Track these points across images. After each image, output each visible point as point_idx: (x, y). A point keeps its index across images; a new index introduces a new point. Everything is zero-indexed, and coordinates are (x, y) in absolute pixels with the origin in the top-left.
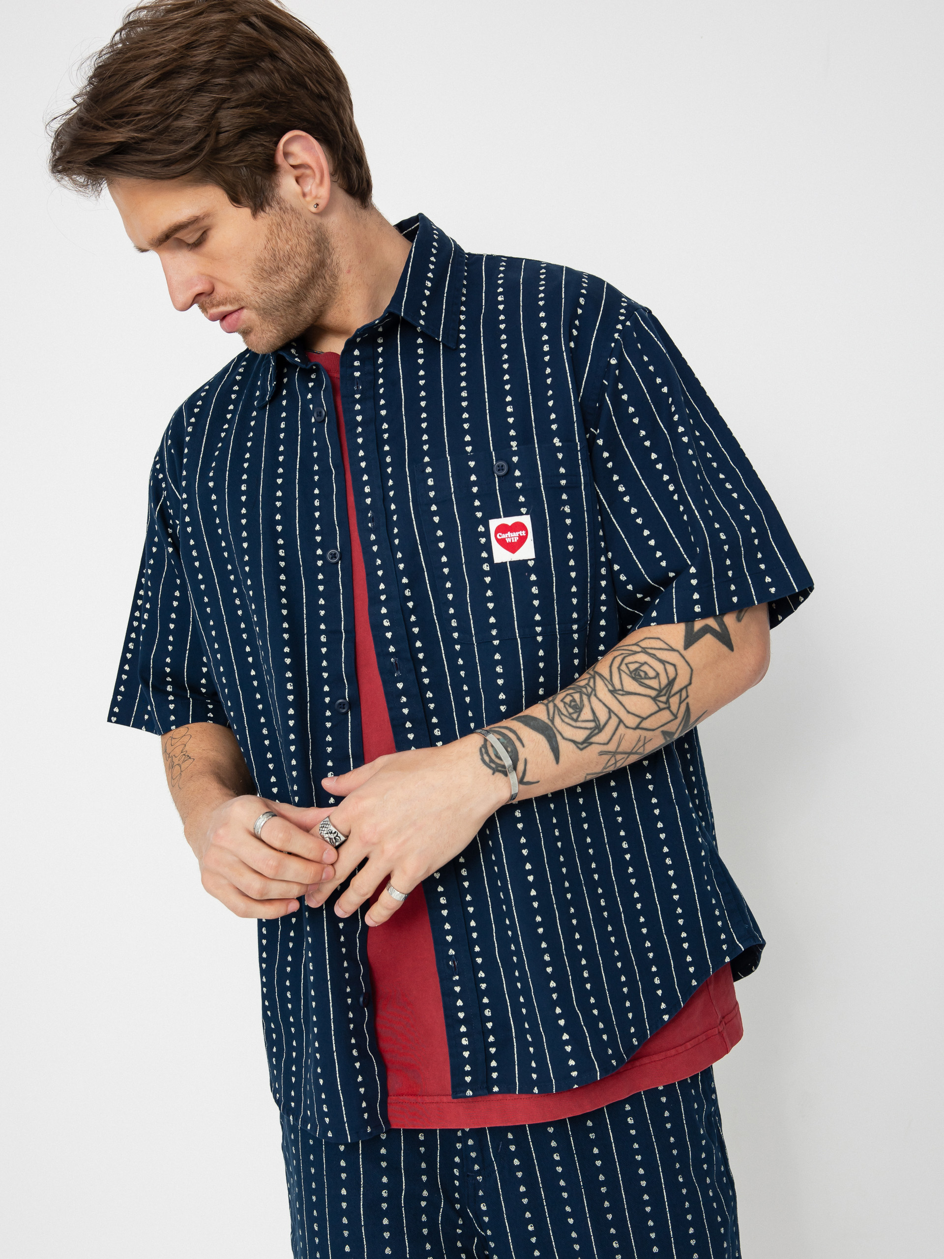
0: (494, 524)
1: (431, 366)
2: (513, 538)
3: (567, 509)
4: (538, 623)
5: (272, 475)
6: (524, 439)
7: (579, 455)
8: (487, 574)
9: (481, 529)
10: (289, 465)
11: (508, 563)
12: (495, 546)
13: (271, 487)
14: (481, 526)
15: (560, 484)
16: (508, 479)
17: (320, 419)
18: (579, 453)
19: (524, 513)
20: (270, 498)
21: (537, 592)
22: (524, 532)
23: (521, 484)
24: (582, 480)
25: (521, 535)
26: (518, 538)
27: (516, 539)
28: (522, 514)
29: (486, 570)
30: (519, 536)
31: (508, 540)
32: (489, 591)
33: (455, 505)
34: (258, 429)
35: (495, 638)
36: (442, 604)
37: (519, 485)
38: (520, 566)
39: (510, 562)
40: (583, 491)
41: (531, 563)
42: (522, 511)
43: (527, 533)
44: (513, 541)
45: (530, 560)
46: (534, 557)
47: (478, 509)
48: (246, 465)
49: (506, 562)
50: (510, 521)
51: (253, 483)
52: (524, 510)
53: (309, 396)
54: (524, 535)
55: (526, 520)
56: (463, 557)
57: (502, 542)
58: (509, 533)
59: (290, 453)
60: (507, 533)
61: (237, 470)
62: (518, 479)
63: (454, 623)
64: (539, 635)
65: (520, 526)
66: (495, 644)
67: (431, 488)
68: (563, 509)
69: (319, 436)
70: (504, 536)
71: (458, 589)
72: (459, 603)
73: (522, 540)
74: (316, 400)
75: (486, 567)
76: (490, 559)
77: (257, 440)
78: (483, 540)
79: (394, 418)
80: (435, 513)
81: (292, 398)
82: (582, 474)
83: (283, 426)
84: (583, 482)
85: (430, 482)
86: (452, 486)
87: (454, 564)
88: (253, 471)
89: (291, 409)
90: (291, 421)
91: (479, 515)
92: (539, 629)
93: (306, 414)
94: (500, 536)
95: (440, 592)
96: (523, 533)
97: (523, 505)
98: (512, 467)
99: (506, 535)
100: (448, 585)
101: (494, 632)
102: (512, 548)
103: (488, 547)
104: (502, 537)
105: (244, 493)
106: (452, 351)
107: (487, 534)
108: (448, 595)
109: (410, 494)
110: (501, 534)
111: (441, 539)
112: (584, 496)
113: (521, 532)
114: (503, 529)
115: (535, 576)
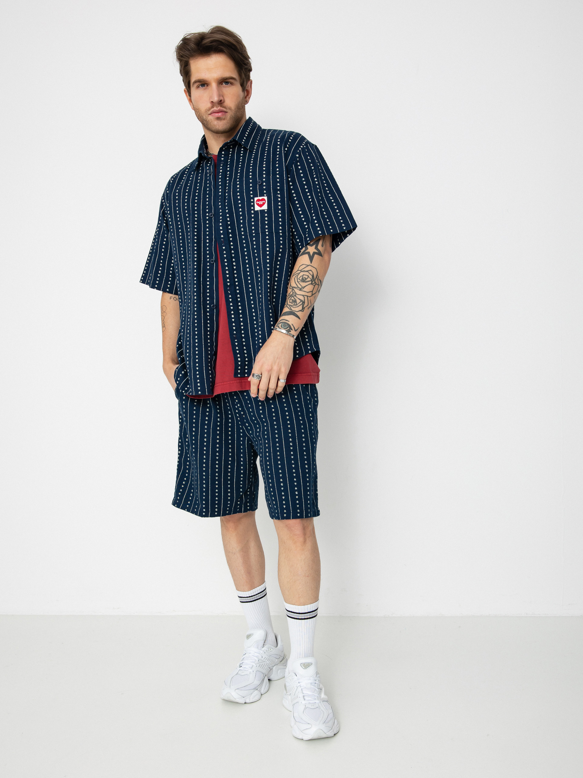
0: (256, 199)
1: (244, 157)
5: (195, 192)
6: (268, 174)
8: (253, 214)
9: (252, 200)
10: (200, 190)
11: (259, 210)
12: (256, 205)
13: (194, 196)
16: (261, 185)
17: (210, 174)
20: (194, 199)
21: (267, 219)
23: (265, 187)
28: (264, 196)
31: (260, 204)
32: (253, 219)
33: (245, 193)
34: (192, 181)
36: (239, 223)
37: (264, 187)
38: (262, 211)
43: (265, 202)
45: (267, 209)
47: (252, 194)
48: (187, 190)
50: (261, 198)
51: (189, 196)
52: (265, 195)
53: (208, 168)
55: (266, 198)
56: (246, 209)
57: (258, 204)
59: (201, 186)
60: (260, 201)
61: (185, 192)
62: (264, 186)
63: (242, 230)
65: (263, 200)
66: (254, 235)
67: (238, 188)
69: (210, 180)
70: (258, 202)
71: (244, 219)
72: (244, 223)
73: (264, 204)
74: (210, 169)
75: (252, 212)
76: (254, 209)
77: (191, 184)
78: (252, 204)
79: (231, 171)
80: (238, 196)
81: (203, 170)
83: (199, 178)
85: (238, 186)
86: (244, 187)
87: (243, 211)
88: (189, 193)
89: (202, 173)
90: (202, 177)
91: (252, 196)
93: (206, 173)
95: (238, 220)
96: (264, 202)
97: (265, 193)
98: (263, 182)
100: (241, 218)
102: (260, 206)
103: (254, 206)
105: (186, 199)
106: (251, 152)
107: (253, 202)
108: (241, 221)
111: (240, 203)
114: (258, 200)
115: (267, 214)
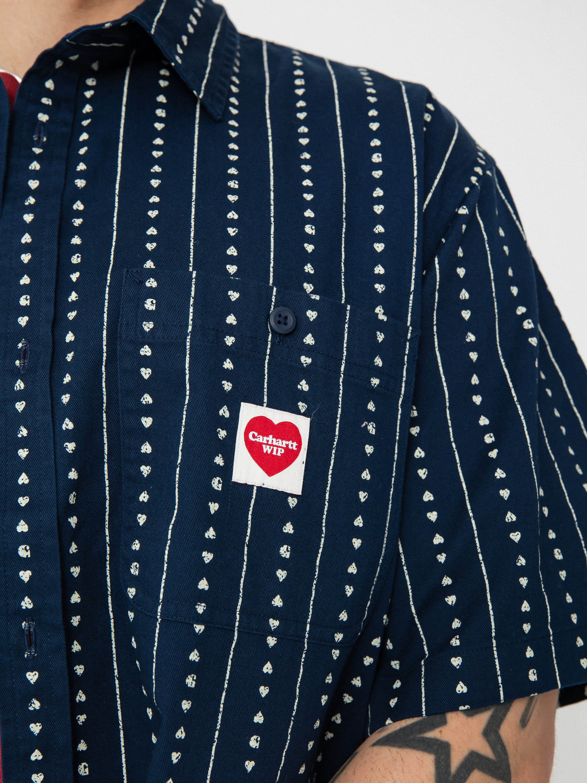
0: (248, 411)
2: (275, 448)
3: (371, 429)
4: (276, 613)
6: (326, 286)
7: (408, 346)
8: (215, 496)
9: (224, 412)
11: (255, 488)
14: (225, 408)
15: (370, 382)
18: (408, 344)
19: (302, 411)
21: (287, 555)
22: (295, 444)
23: (309, 361)
24: (403, 389)
25: (290, 447)
26: (283, 451)
27: (281, 452)
28: (298, 412)
29: (216, 488)
30: (287, 449)
31: (266, 449)
32: (211, 529)
33: (188, 356)
35: (199, 619)
37: (306, 360)
39: (260, 488)
40: (400, 408)
41: (292, 502)
42: (300, 408)
43: (299, 447)
44: (274, 453)
45: (293, 496)
46: (300, 493)
47: (228, 375)
49: (253, 486)
50: (276, 416)
52: (302, 406)
54: (295, 449)
55: (303, 425)
56: (180, 453)
57: (254, 449)
58: (271, 436)
60: (267, 436)
62: (308, 350)
64: (273, 634)
65: (291, 432)
66: (197, 630)
67: (149, 316)
68: (366, 426)
70: (261, 439)
71: (158, 510)
75: (216, 484)
76: (227, 472)
78: (222, 434)
80: (145, 362)
82: (404, 379)
84: (403, 392)
85: (150, 305)
86: (191, 322)
87: (161, 461)
91: (227, 386)
92: (274, 623)
94: (254, 436)
96: (293, 445)
97: (303, 397)
98: (303, 326)
99: (265, 438)
100: (144, 497)
101: (201, 609)
102: (270, 464)
103: (228, 449)
104: (257, 440)
107: (231, 425)
108: (139, 515)
109: (105, 315)
110: (256, 434)
111: (147, 411)
112: (399, 417)
113: (290, 443)
114: (261, 425)
115: (291, 527)
